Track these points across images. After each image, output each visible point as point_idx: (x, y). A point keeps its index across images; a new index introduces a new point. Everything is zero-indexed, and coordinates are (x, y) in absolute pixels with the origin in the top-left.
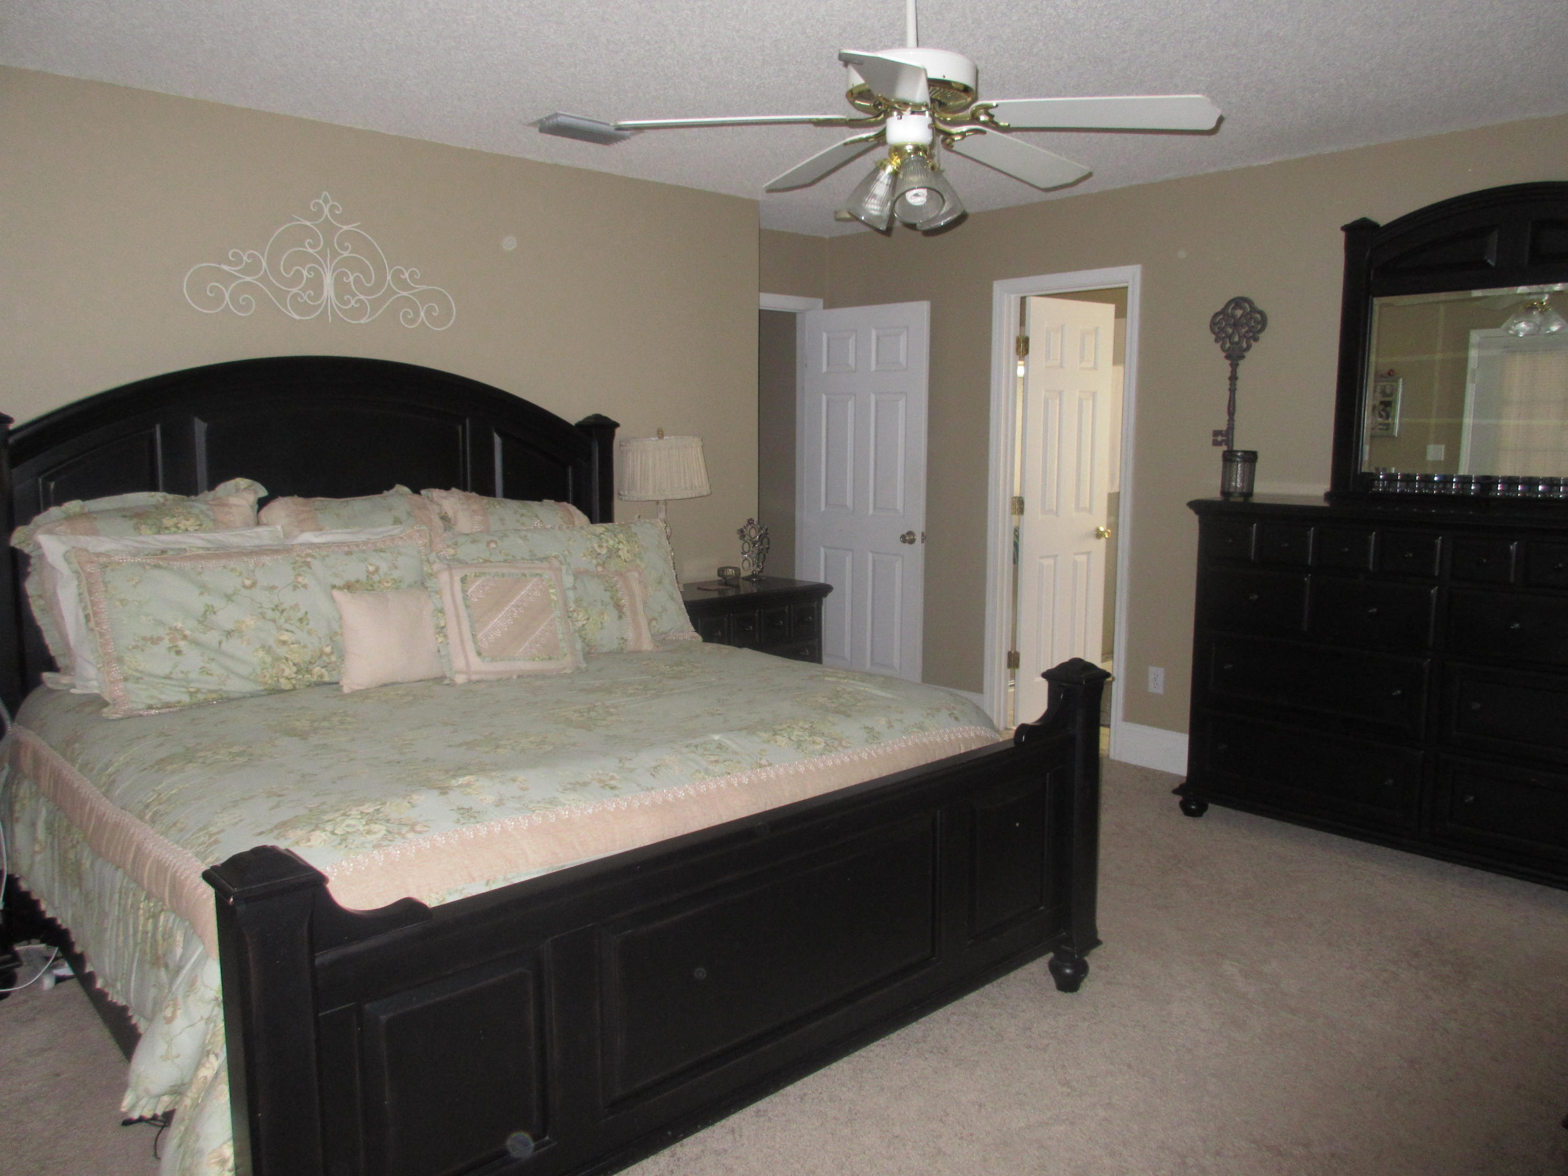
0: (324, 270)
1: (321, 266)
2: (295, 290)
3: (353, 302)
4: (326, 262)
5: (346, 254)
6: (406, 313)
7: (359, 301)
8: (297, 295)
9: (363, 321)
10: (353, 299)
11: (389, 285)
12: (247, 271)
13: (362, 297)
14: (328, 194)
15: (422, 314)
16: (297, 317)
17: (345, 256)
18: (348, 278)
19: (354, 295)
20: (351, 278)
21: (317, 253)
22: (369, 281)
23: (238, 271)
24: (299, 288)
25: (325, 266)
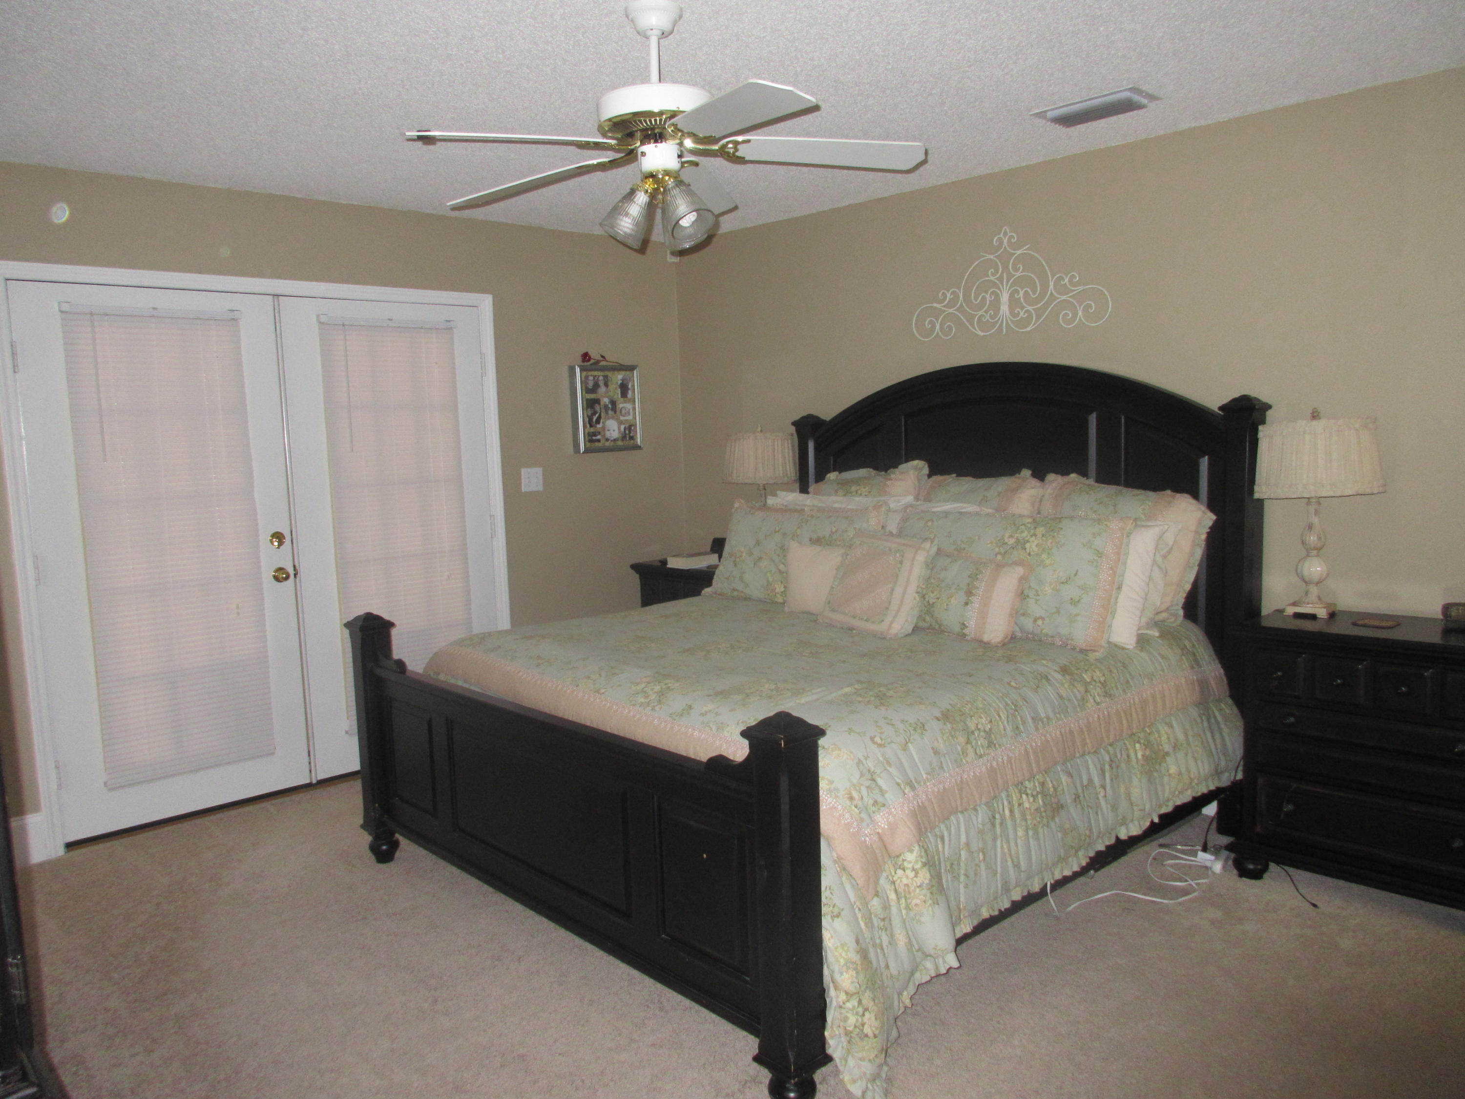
0: (1001, 292)
1: (1000, 289)
2: (980, 313)
3: (1022, 314)
4: (1003, 286)
5: (1018, 274)
6: (1066, 314)
7: (1027, 311)
8: (982, 316)
9: (1029, 329)
10: (1022, 311)
11: (1051, 293)
12: (949, 306)
13: (1029, 308)
14: (1007, 229)
15: (1080, 313)
16: (982, 334)
17: (1017, 276)
18: (1018, 294)
19: (1022, 308)
20: (1021, 293)
21: (996, 279)
22: (1034, 292)
23: (944, 306)
24: (983, 311)
25: (1001, 287)
